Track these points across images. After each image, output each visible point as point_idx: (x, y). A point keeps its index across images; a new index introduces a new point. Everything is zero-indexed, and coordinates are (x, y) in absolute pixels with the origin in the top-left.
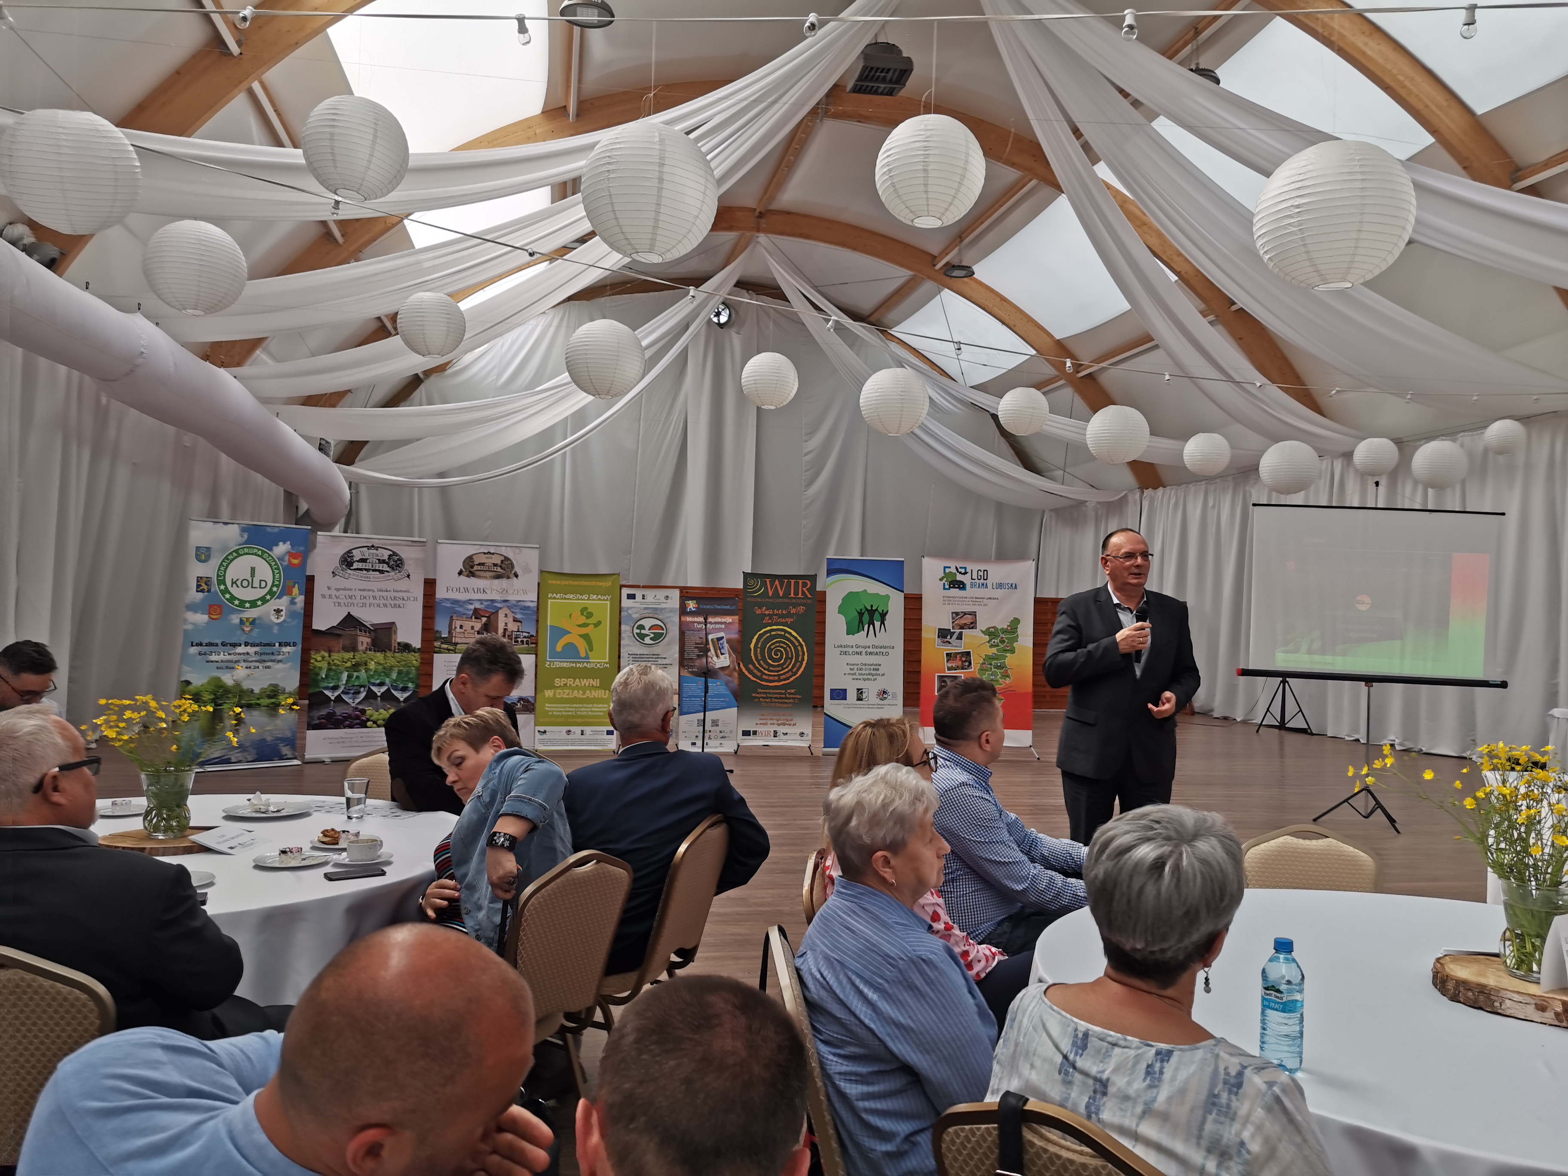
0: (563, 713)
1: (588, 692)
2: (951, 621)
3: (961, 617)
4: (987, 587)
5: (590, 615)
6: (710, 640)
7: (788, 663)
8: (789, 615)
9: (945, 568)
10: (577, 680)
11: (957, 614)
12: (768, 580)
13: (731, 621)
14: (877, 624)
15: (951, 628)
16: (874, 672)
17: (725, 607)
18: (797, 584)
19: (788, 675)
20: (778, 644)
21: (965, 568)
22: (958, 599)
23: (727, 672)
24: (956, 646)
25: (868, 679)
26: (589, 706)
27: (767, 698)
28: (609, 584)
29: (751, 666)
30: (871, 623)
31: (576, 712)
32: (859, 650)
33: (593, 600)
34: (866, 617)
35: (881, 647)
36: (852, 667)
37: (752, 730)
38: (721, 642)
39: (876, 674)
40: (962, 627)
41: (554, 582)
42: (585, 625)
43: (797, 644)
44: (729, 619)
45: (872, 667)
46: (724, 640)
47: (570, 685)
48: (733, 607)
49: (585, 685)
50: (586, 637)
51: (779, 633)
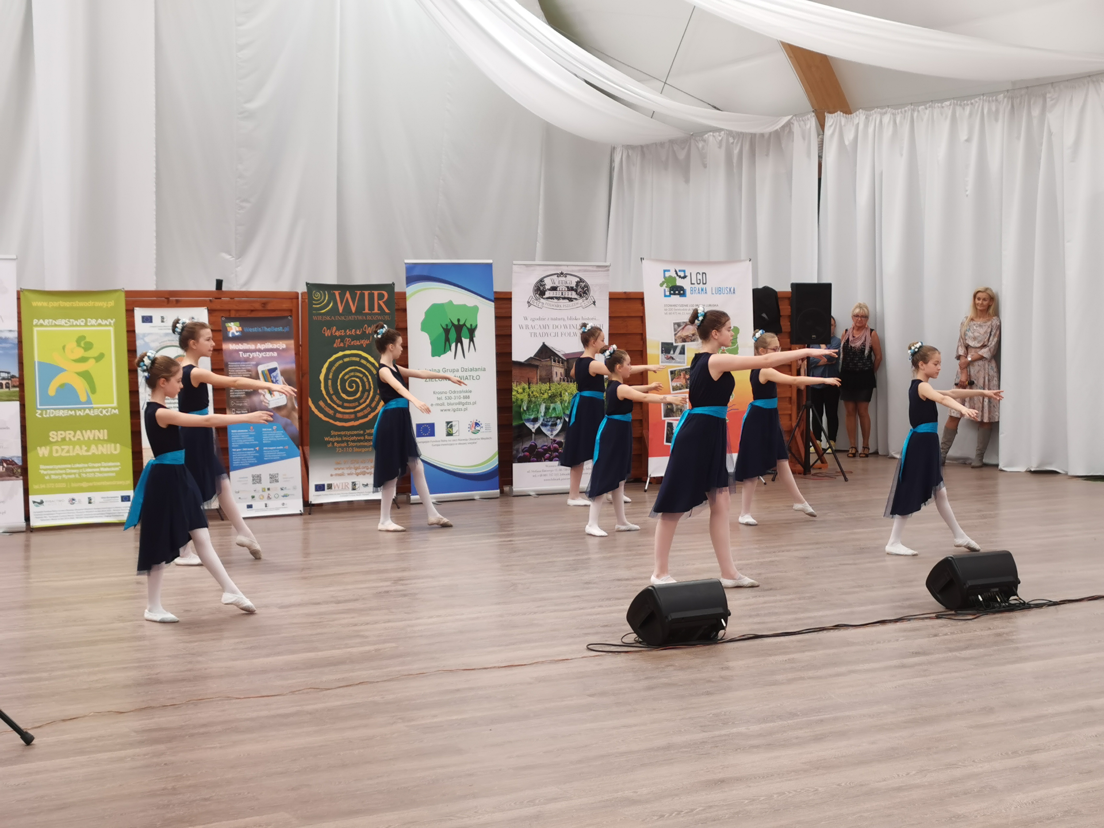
0: (64, 476)
1: (93, 447)
5: (88, 346)
6: (260, 372)
7: (365, 396)
8: (364, 336)
10: (78, 432)
12: (337, 293)
13: (285, 346)
16: (465, 401)
17: (276, 329)
18: (371, 297)
19: (366, 412)
20: (352, 374)
23: (284, 412)
24: (679, 363)
25: (458, 409)
26: (96, 465)
28: (111, 304)
29: (321, 403)
31: (79, 474)
33: (92, 326)
35: (472, 370)
37: (326, 483)
39: (467, 403)
41: (39, 304)
42: (83, 360)
44: (281, 345)
45: (462, 395)
47: (70, 439)
49: (89, 438)
50: (86, 376)
51: (354, 359)
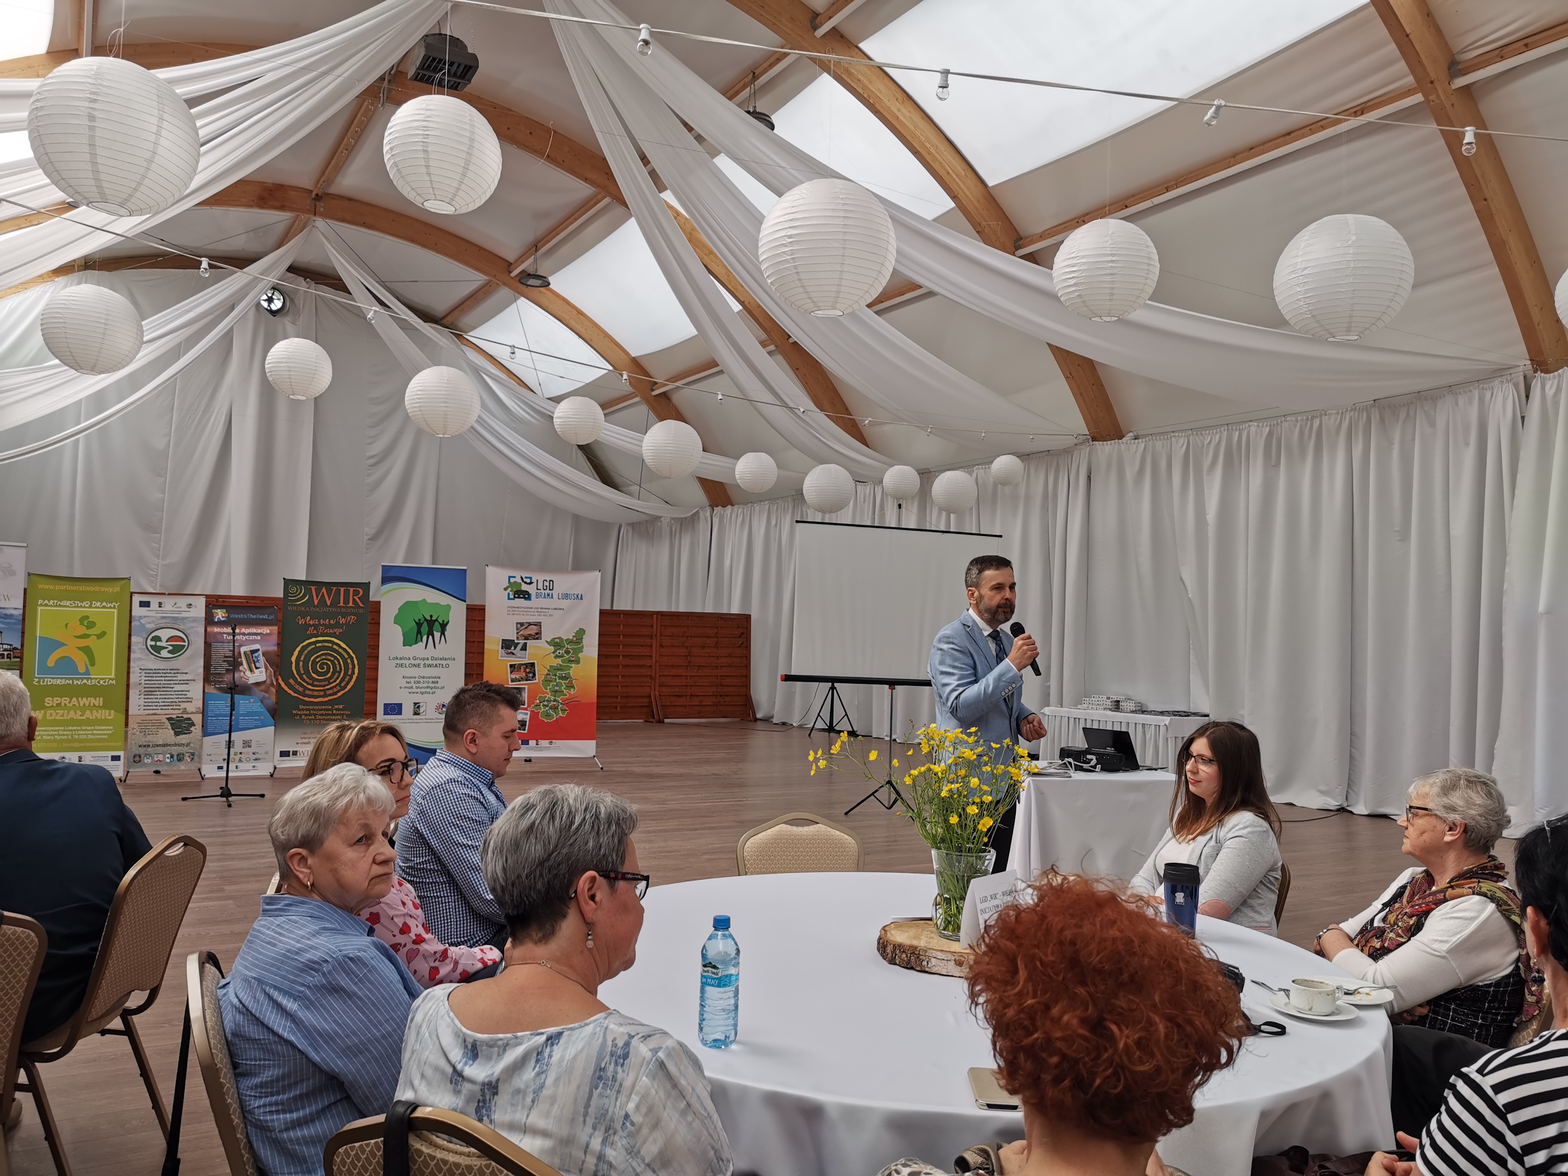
0: (56, 737)
1: (88, 712)
2: (515, 632)
3: (526, 628)
4: (552, 598)
5: (91, 625)
6: (242, 653)
7: (335, 677)
8: (338, 625)
9: (510, 577)
10: (74, 699)
11: (522, 624)
12: (313, 588)
13: (268, 631)
14: (437, 635)
15: (515, 639)
16: (433, 685)
17: (261, 617)
18: (347, 593)
19: (335, 690)
20: (324, 657)
21: (531, 578)
22: (523, 609)
23: (263, 687)
24: (520, 658)
25: (426, 693)
26: (89, 728)
27: (310, 715)
28: (117, 589)
29: (291, 681)
30: (430, 633)
31: (72, 735)
32: (416, 662)
33: (96, 607)
34: (425, 628)
35: (441, 659)
36: (409, 680)
37: (291, 750)
38: (256, 654)
39: (435, 687)
40: (526, 638)
41: (46, 587)
42: (85, 636)
43: (346, 656)
44: (266, 630)
45: (431, 680)
46: (260, 652)
47: (65, 704)
48: (272, 617)
49: (84, 705)
50: (87, 650)
51: (326, 644)
